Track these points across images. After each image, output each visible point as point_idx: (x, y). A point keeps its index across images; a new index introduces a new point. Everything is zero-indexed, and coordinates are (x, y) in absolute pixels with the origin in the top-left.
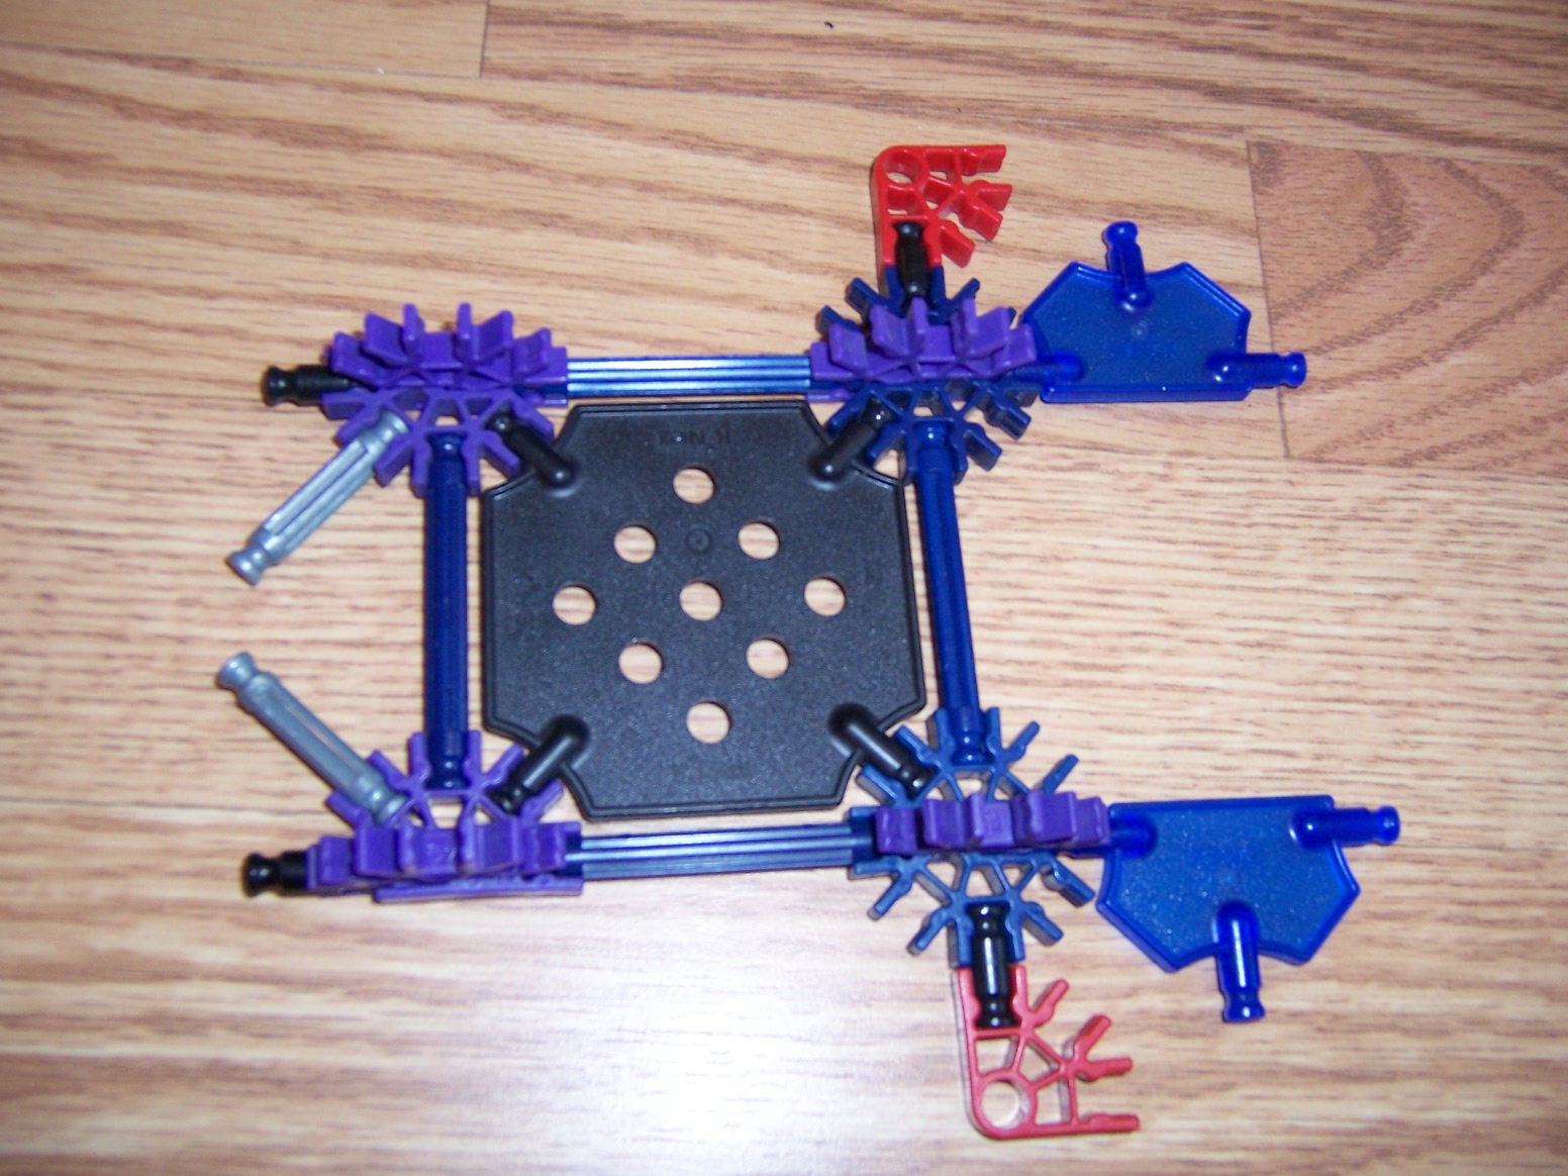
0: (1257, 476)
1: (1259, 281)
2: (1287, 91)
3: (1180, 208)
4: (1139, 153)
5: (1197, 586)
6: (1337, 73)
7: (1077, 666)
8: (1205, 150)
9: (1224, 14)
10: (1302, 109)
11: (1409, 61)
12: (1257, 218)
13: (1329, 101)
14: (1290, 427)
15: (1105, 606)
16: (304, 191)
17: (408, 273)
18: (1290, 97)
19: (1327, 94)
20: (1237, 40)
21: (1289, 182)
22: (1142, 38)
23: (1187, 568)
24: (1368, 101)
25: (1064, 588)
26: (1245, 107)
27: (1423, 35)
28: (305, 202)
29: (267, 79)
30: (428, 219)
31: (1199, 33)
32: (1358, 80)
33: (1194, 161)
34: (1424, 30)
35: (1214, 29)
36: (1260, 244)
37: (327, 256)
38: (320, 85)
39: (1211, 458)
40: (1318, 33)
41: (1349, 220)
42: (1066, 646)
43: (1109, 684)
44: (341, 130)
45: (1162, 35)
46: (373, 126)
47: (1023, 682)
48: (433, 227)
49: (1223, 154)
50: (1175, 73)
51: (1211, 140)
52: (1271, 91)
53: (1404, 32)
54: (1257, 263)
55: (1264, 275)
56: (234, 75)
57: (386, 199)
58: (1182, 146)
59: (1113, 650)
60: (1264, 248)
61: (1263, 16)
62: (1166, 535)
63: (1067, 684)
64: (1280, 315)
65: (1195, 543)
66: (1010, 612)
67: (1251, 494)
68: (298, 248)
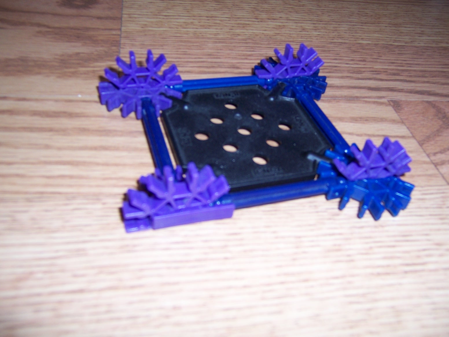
0: (441, 191)
1: (410, 135)
2: (392, 88)
3: (374, 118)
4: (355, 105)
5: (439, 230)
6: (406, 83)
7: (407, 265)
8: (374, 103)
9: (364, 71)
10: (400, 92)
11: (426, 80)
12: (401, 119)
13: (407, 89)
14: (445, 176)
15: (407, 241)
16: (51, 130)
17: (93, 153)
18: (394, 89)
19: (406, 88)
20: (372, 77)
21: (406, 109)
22: (342, 77)
23: (432, 224)
24: (419, 89)
25: (388, 236)
26: (382, 92)
27: (426, 74)
28: (51, 133)
29: (37, 100)
30: (101, 135)
31: (359, 76)
32: (413, 84)
33: (373, 106)
34: (426, 73)
35: (363, 75)
36: (405, 125)
37: (59, 149)
38: (56, 101)
39: (422, 187)
40: (394, 74)
41: (430, 117)
42: (399, 258)
43: (423, 271)
44: (65, 113)
45: (347, 77)
46: (77, 110)
47: (388, 274)
48: (103, 138)
49: (382, 104)
50: (357, 85)
51: (376, 100)
52: (389, 88)
53: (421, 74)
54: (407, 130)
55: (411, 133)
56: (24, 99)
57: (84, 131)
58: (366, 102)
59: (419, 257)
60: (408, 126)
61: (376, 71)
62: (418, 214)
63: (406, 272)
64: (423, 144)
65: (431, 215)
66: (371, 248)
67: (443, 197)
68: (47, 147)
